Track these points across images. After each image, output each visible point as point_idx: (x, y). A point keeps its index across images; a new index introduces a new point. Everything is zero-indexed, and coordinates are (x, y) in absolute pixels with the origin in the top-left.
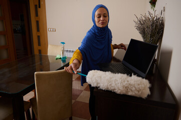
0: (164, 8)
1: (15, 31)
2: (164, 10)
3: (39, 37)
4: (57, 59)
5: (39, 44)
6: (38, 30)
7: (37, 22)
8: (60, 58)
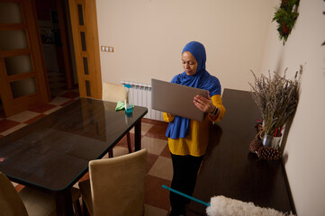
0: (301, 67)
1: (44, 39)
2: (301, 71)
3: (85, 60)
4: (118, 110)
5: (86, 72)
6: (84, 48)
7: (83, 35)
8: (124, 109)
